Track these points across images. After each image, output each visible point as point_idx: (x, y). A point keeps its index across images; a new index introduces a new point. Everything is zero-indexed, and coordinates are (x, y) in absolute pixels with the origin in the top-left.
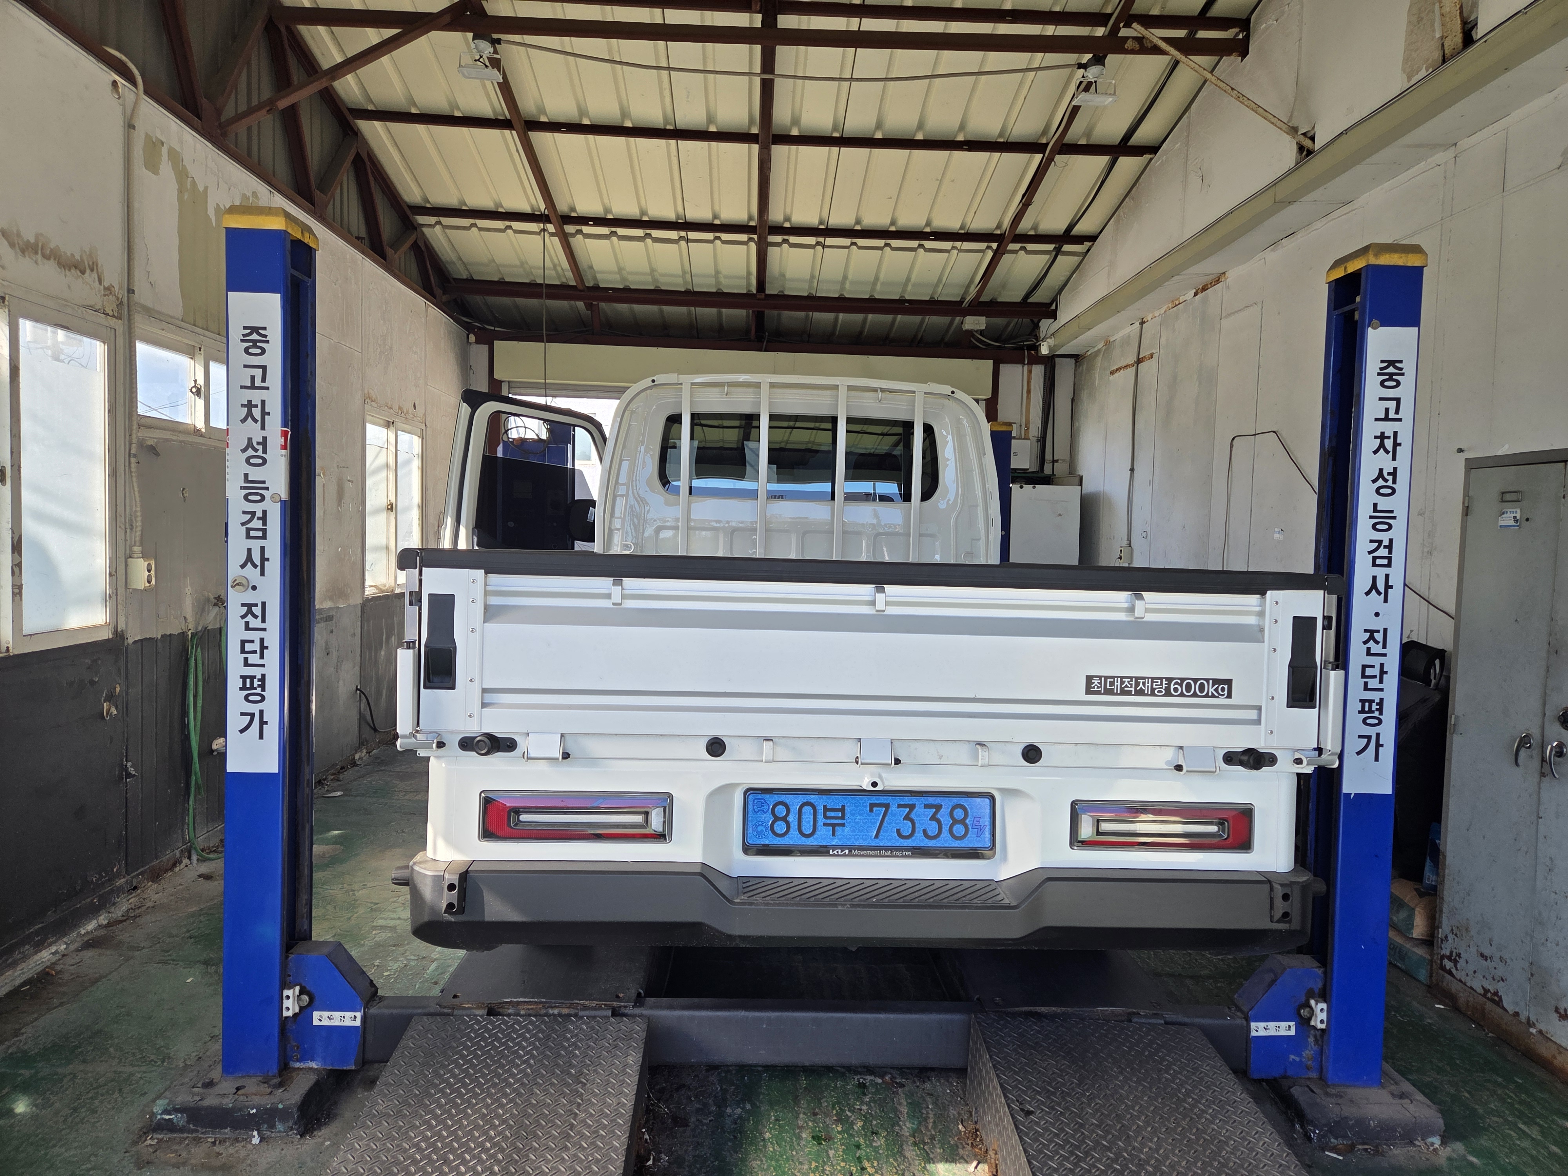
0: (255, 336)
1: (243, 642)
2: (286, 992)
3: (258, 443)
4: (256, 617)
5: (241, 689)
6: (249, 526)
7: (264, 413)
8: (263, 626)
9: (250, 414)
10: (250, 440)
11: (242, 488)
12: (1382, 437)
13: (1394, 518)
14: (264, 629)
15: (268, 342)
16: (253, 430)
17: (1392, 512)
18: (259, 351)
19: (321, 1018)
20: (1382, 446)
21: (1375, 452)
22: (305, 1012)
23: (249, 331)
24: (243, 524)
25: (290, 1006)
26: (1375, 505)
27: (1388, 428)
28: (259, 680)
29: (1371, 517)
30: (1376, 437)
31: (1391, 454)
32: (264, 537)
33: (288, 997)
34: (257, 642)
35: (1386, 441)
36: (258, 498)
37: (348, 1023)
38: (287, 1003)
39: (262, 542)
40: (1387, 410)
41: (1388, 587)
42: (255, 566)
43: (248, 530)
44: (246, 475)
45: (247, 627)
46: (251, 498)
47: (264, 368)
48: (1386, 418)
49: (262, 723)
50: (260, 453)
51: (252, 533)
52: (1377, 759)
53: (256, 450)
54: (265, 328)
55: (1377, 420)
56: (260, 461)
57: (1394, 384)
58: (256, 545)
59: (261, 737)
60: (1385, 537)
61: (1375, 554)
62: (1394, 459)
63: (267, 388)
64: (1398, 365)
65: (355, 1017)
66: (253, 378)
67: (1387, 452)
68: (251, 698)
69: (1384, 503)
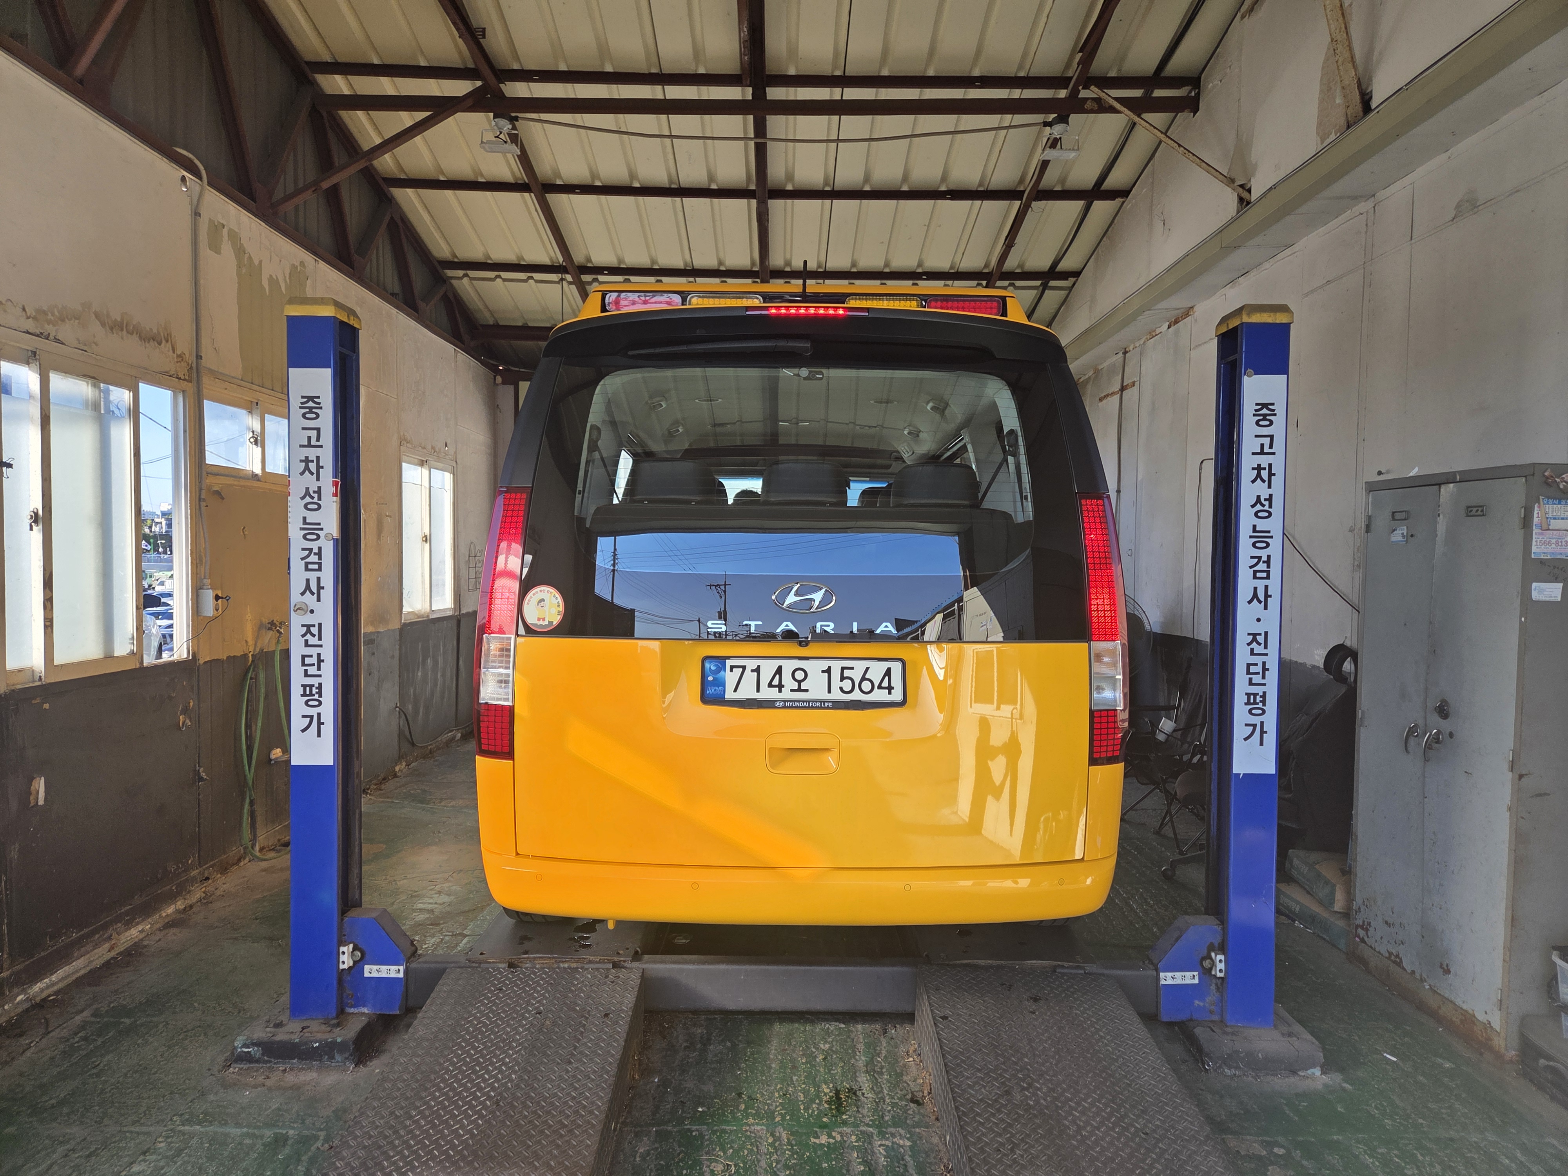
0: (311, 404)
1: (303, 657)
2: (342, 949)
3: (314, 492)
4: (314, 636)
5: (302, 696)
6: (307, 560)
7: (319, 467)
8: (319, 643)
9: (307, 468)
10: (307, 489)
11: (302, 529)
12: (1259, 468)
13: (1271, 537)
14: (321, 646)
15: (321, 408)
16: (310, 481)
17: (1269, 532)
18: (314, 416)
19: (371, 971)
20: (1259, 476)
21: (1253, 481)
22: (358, 965)
23: (306, 400)
24: (302, 559)
25: (346, 960)
26: (1254, 526)
27: (1264, 461)
28: (317, 688)
29: (1251, 537)
30: (1253, 469)
31: (1267, 483)
32: (320, 569)
33: (344, 953)
34: (315, 657)
35: (1262, 472)
36: (315, 537)
37: (393, 975)
38: (343, 958)
39: (318, 574)
40: (1262, 445)
41: (1267, 596)
42: (313, 594)
43: (307, 564)
44: (305, 518)
45: (307, 645)
46: (308, 537)
47: (318, 430)
48: (1262, 453)
49: (320, 724)
50: (316, 500)
51: (310, 566)
52: (1261, 744)
53: (313, 498)
54: (318, 397)
55: (1253, 454)
56: (316, 507)
57: (1268, 423)
58: (313, 576)
59: (319, 735)
60: (1264, 554)
61: (1255, 568)
62: (1270, 487)
63: (321, 446)
64: (1270, 407)
65: (399, 970)
66: (309, 438)
67: (1264, 481)
68: (310, 703)
69: (1262, 525)
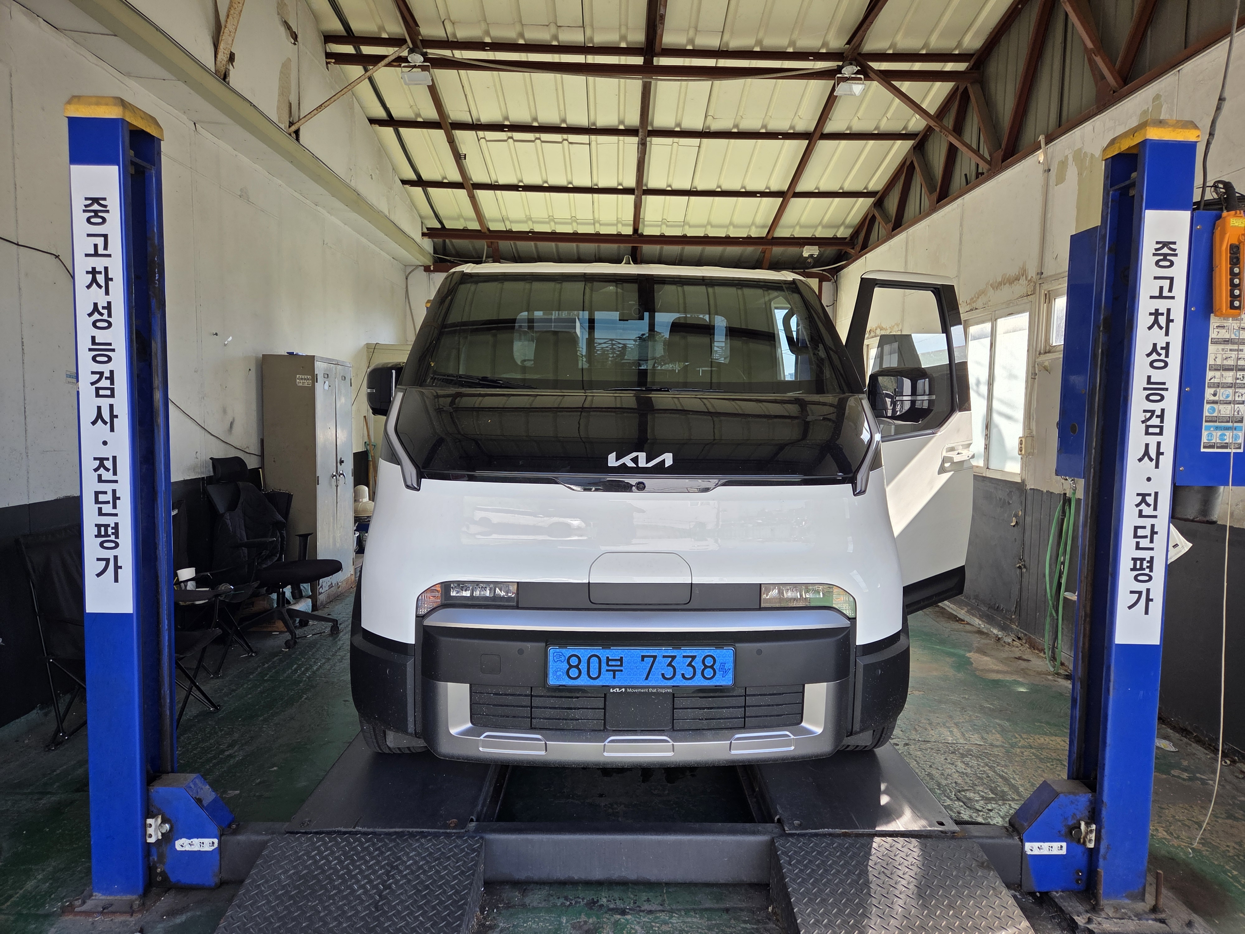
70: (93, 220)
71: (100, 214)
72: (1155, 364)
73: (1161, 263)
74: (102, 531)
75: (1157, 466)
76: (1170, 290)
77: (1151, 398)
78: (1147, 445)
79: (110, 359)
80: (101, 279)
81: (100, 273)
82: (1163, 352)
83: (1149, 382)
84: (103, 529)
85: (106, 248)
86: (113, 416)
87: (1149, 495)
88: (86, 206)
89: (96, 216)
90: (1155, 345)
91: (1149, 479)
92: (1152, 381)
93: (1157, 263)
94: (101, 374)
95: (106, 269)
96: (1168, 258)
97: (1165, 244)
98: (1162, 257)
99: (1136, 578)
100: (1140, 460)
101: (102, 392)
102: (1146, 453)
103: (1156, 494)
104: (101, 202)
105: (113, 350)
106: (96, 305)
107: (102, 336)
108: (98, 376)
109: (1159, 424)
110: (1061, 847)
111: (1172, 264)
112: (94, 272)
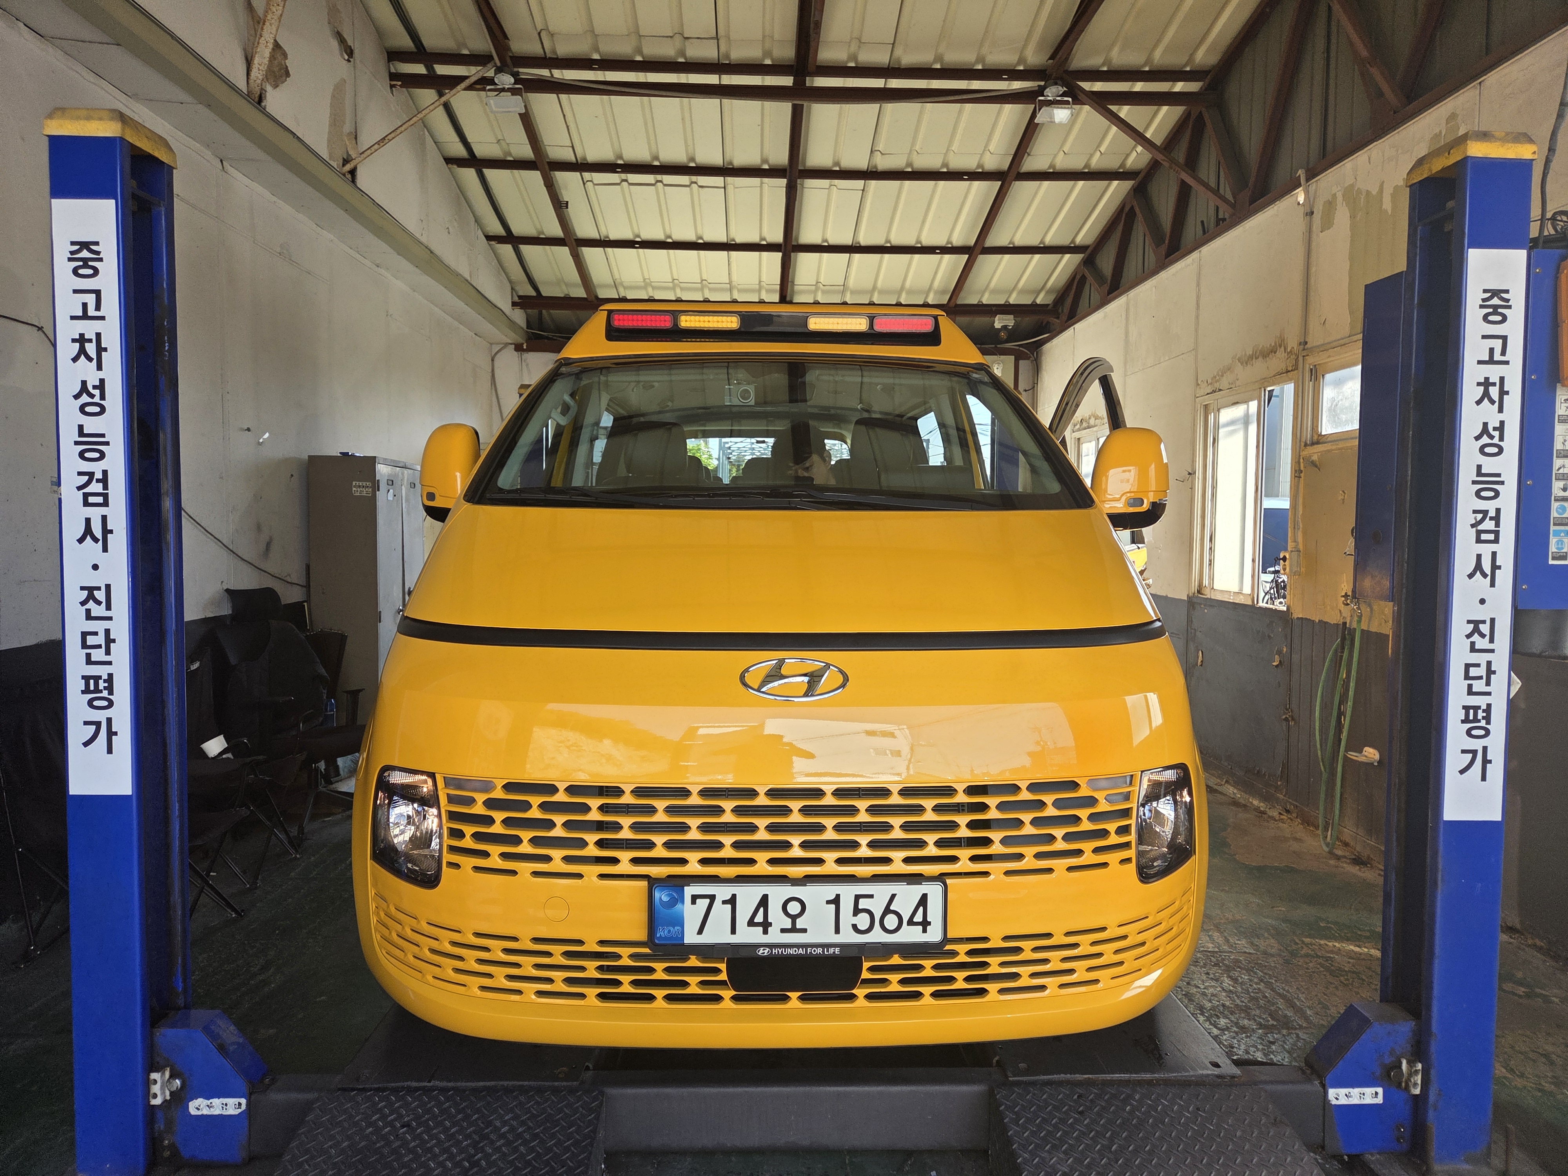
70: (81, 271)
71: (90, 263)
72: (1487, 450)
73: (1491, 318)
74: (90, 684)
75: (1493, 584)
76: (1503, 353)
77: (1483, 494)
78: (1479, 557)
79: (102, 455)
80: (91, 349)
81: (90, 341)
82: (1496, 434)
83: (1479, 473)
84: (92, 682)
85: (98, 307)
86: (106, 531)
87: (1484, 622)
88: (72, 253)
89: (86, 266)
90: (1485, 425)
91: (1482, 601)
92: (1483, 472)
93: (1485, 318)
94: (91, 475)
95: (98, 335)
96: (1499, 310)
97: (1495, 293)
98: (1491, 310)
99: (1469, 733)
100: (1471, 576)
101: (91, 500)
102: (1478, 567)
103: (1493, 621)
104: (93, 247)
105: (107, 443)
106: (84, 383)
107: (92, 425)
108: (87, 478)
109: (1493, 528)
110: (1376, 1093)
111: (1504, 319)
112: (82, 340)
